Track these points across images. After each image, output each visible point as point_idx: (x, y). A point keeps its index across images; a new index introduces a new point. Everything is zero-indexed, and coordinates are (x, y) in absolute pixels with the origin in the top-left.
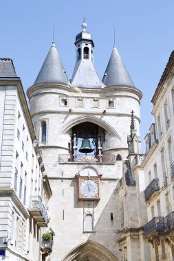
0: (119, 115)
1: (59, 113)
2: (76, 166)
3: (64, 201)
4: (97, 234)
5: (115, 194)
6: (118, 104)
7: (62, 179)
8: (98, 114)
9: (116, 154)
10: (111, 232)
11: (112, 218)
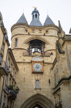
0: (51, 36)
1: (24, 35)
2: (31, 57)
3: (25, 73)
4: (42, 90)
5: (51, 70)
6: (51, 32)
7: (24, 63)
8: (41, 36)
9: (50, 52)
10: (49, 89)
11: (49, 82)
